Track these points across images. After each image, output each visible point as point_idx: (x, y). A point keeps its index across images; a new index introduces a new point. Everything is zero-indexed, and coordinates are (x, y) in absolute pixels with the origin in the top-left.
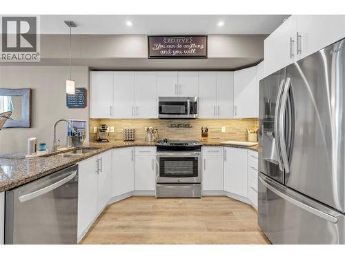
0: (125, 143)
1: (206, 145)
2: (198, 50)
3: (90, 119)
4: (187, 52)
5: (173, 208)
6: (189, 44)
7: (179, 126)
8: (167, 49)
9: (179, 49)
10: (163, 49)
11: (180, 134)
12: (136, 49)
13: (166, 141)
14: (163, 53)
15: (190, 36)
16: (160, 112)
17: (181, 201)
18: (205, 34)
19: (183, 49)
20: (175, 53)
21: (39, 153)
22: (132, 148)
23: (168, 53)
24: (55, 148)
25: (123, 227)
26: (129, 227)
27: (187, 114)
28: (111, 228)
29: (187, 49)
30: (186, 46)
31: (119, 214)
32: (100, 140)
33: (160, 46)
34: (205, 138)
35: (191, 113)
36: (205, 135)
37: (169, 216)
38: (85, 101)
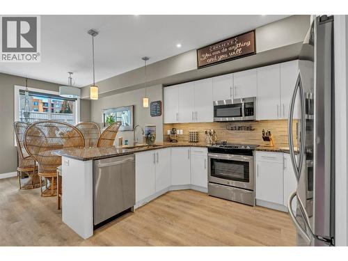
0: (189, 144)
1: (259, 150)
2: (244, 48)
3: (164, 124)
4: (232, 55)
5: (218, 207)
6: (234, 45)
7: (240, 128)
8: (213, 57)
9: (224, 53)
10: (209, 58)
11: (241, 137)
12: (189, 63)
13: (224, 143)
14: (209, 61)
15: (235, 37)
16: (215, 116)
17: (228, 203)
18: (252, 29)
19: (228, 53)
20: (221, 58)
21: (124, 146)
22: (188, 148)
23: (215, 59)
24: (135, 144)
25: (169, 207)
26: (173, 208)
27: (241, 116)
28: (162, 205)
29: (233, 51)
30: (230, 49)
31: (172, 198)
32: (171, 141)
33: (207, 55)
34: (267, 142)
35: (246, 115)
36: (266, 139)
37: (209, 211)
38: (161, 111)
